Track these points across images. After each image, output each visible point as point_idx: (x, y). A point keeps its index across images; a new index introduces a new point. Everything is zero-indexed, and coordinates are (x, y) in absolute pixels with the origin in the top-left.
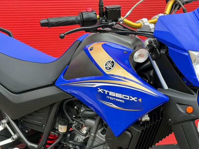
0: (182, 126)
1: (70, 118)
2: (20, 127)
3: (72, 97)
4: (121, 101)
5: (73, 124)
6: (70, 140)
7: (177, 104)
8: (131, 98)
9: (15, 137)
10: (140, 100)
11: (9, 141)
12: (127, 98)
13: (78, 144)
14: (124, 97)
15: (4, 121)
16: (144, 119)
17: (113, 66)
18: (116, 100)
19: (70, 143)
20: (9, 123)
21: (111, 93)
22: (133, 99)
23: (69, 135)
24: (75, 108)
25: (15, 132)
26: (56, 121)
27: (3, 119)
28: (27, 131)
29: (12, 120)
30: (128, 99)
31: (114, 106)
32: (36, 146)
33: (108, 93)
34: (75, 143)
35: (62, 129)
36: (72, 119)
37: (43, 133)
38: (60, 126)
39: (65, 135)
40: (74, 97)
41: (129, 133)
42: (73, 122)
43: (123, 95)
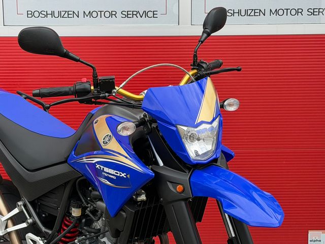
0: (173, 206)
1: (83, 201)
2: (37, 210)
3: (81, 175)
4: (113, 177)
5: (88, 207)
6: (85, 226)
7: (168, 183)
8: (121, 174)
9: (30, 221)
10: (128, 176)
11: (24, 225)
12: (118, 173)
13: (93, 230)
14: (116, 173)
15: (20, 203)
16: (139, 199)
17: (109, 140)
18: (110, 176)
19: (84, 229)
20: (25, 206)
21: (106, 169)
22: (123, 175)
23: (84, 220)
24: (90, 189)
25: (30, 216)
26: (70, 203)
27: (19, 200)
28: (43, 215)
29: (29, 202)
30: (119, 175)
31: (108, 183)
32: (50, 232)
33: (103, 169)
34: (90, 230)
35: (76, 212)
36: (86, 201)
37: (57, 217)
38: (73, 209)
39: (79, 219)
40: (83, 176)
41: (124, 214)
42: (87, 204)
43: (115, 171)
